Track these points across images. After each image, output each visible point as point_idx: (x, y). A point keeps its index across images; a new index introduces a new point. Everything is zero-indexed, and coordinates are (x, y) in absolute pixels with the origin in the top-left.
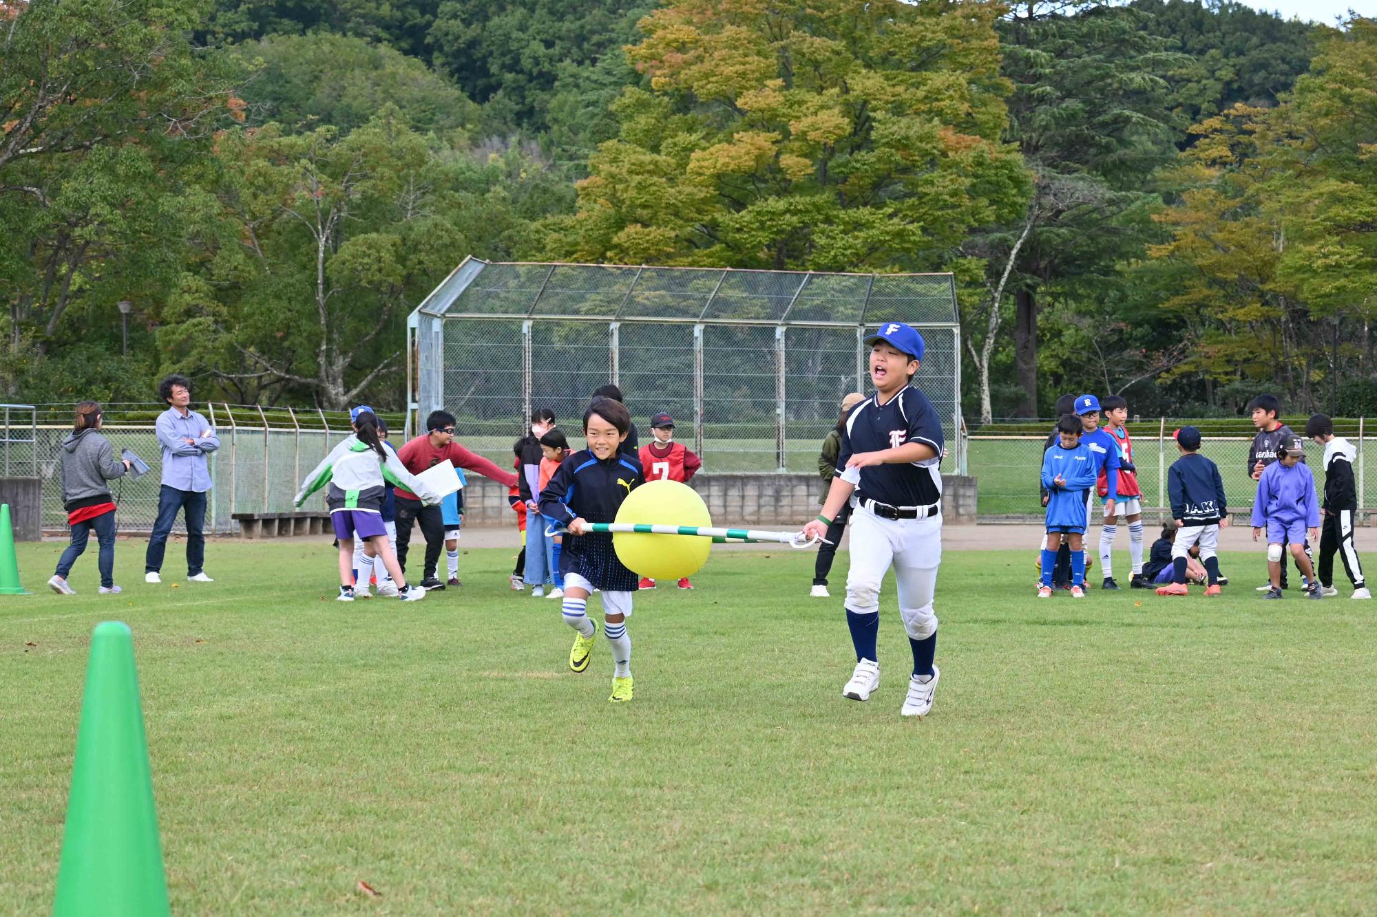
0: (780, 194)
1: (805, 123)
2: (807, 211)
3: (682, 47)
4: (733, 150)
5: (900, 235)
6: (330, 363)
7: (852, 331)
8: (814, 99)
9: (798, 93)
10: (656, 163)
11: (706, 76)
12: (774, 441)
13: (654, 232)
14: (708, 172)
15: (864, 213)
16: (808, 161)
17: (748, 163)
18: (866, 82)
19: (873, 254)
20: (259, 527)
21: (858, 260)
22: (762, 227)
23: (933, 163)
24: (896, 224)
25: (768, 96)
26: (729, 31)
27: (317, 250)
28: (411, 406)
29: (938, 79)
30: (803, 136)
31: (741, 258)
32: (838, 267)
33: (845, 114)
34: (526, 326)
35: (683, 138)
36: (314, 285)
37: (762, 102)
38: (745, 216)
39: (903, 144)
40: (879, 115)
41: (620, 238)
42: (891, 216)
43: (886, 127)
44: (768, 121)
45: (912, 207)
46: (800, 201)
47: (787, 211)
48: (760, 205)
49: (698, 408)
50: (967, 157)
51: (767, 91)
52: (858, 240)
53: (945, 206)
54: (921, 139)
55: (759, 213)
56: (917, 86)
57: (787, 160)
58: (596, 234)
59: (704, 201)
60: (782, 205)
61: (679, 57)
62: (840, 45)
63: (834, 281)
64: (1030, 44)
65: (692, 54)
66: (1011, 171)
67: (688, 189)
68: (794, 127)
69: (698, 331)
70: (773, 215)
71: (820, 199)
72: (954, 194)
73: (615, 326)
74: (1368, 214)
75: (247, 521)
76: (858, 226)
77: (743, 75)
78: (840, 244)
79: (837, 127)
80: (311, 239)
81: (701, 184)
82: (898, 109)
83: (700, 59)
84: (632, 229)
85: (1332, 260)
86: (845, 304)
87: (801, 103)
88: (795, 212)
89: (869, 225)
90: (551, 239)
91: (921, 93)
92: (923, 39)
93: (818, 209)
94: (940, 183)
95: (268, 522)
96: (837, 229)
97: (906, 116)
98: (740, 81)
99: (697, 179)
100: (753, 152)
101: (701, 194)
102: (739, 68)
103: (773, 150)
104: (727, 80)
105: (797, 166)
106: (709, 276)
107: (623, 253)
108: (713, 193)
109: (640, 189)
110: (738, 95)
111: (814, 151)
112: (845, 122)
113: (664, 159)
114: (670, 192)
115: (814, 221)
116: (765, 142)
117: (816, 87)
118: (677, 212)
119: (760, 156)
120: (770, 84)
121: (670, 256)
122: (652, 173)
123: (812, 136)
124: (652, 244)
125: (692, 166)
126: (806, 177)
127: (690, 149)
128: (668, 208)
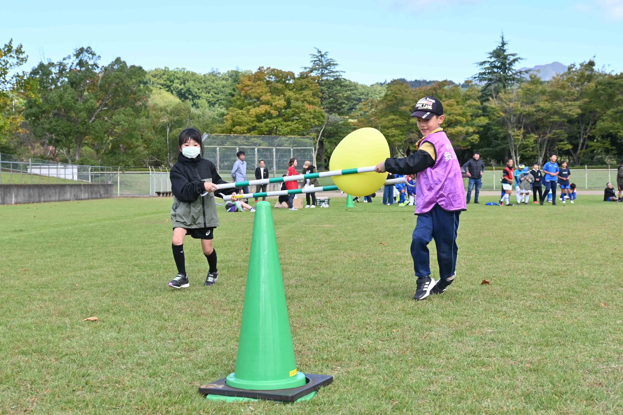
0: (270, 119)
1: (276, 103)
2: (277, 123)
3: (248, 86)
4: (260, 109)
5: (297, 128)
6: (170, 158)
8: (277, 98)
9: (274, 97)
10: (242, 112)
11: (254, 92)
12: (273, 175)
13: (242, 128)
14: (254, 114)
15: (289, 123)
17: (263, 112)
18: (289, 93)
19: (292, 132)
20: (161, 195)
21: (288, 133)
22: (267, 127)
23: (304, 112)
24: (297, 125)
27: (167, 132)
29: (305, 92)
30: (276, 106)
31: (261, 133)
32: (284, 135)
33: (285, 101)
34: (218, 149)
35: (249, 107)
36: (166, 140)
37: (266, 98)
38: (263, 124)
39: (298, 108)
40: (292, 101)
41: (234, 129)
42: (295, 124)
43: (293, 103)
44: (267, 103)
45: (300, 122)
46: (276, 120)
47: (272, 123)
48: (266, 121)
50: (312, 110)
51: (267, 96)
52: (288, 129)
53: (307, 121)
54: (302, 106)
55: (266, 123)
56: (301, 94)
57: (272, 111)
58: (229, 128)
59: (254, 121)
60: (271, 121)
61: (247, 88)
62: (283, 86)
63: (283, 138)
65: (250, 87)
66: (321, 113)
67: (250, 118)
68: (274, 104)
70: (269, 124)
71: (279, 120)
72: (309, 119)
74: (401, 123)
75: (159, 193)
76: (288, 126)
77: (262, 92)
78: (284, 130)
79: (283, 104)
80: (165, 129)
82: (297, 100)
83: (252, 88)
84: (237, 127)
87: (275, 98)
88: (274, 123)
89: (291, 126)
91: (302, 96)
92: (302, 84)
93: (279, 122)
94: (306, 116)
95: (163, 194)
96: (283, 127)
97: (298, 101)
98: (261, 94)
99: (252, 116)
100: (265, 109)
101: (252, 119)
102: (261, 91)
103: (268, 109)
104: (258, 93)
105: (275, 113)
106: (255, 137)
107: (235, 132)
108: (255, 119)
109: (239, 118)
110: (261, 97)
111: (278, 109)
112: (285, 103)
113: (244, 112)
114: (245, 119)
115: (279, 125)
116: (267, 107)
117: (278, 95)
118: (247, 123)
119: (266, 111)
120: (267, 94)
121: (246, 133)
122: (242, 115)
123: (278, 106)
124: (242, 130)
125: (250, 113)
126: (277, 115)
127: (250, 109)
128: (245, 122)
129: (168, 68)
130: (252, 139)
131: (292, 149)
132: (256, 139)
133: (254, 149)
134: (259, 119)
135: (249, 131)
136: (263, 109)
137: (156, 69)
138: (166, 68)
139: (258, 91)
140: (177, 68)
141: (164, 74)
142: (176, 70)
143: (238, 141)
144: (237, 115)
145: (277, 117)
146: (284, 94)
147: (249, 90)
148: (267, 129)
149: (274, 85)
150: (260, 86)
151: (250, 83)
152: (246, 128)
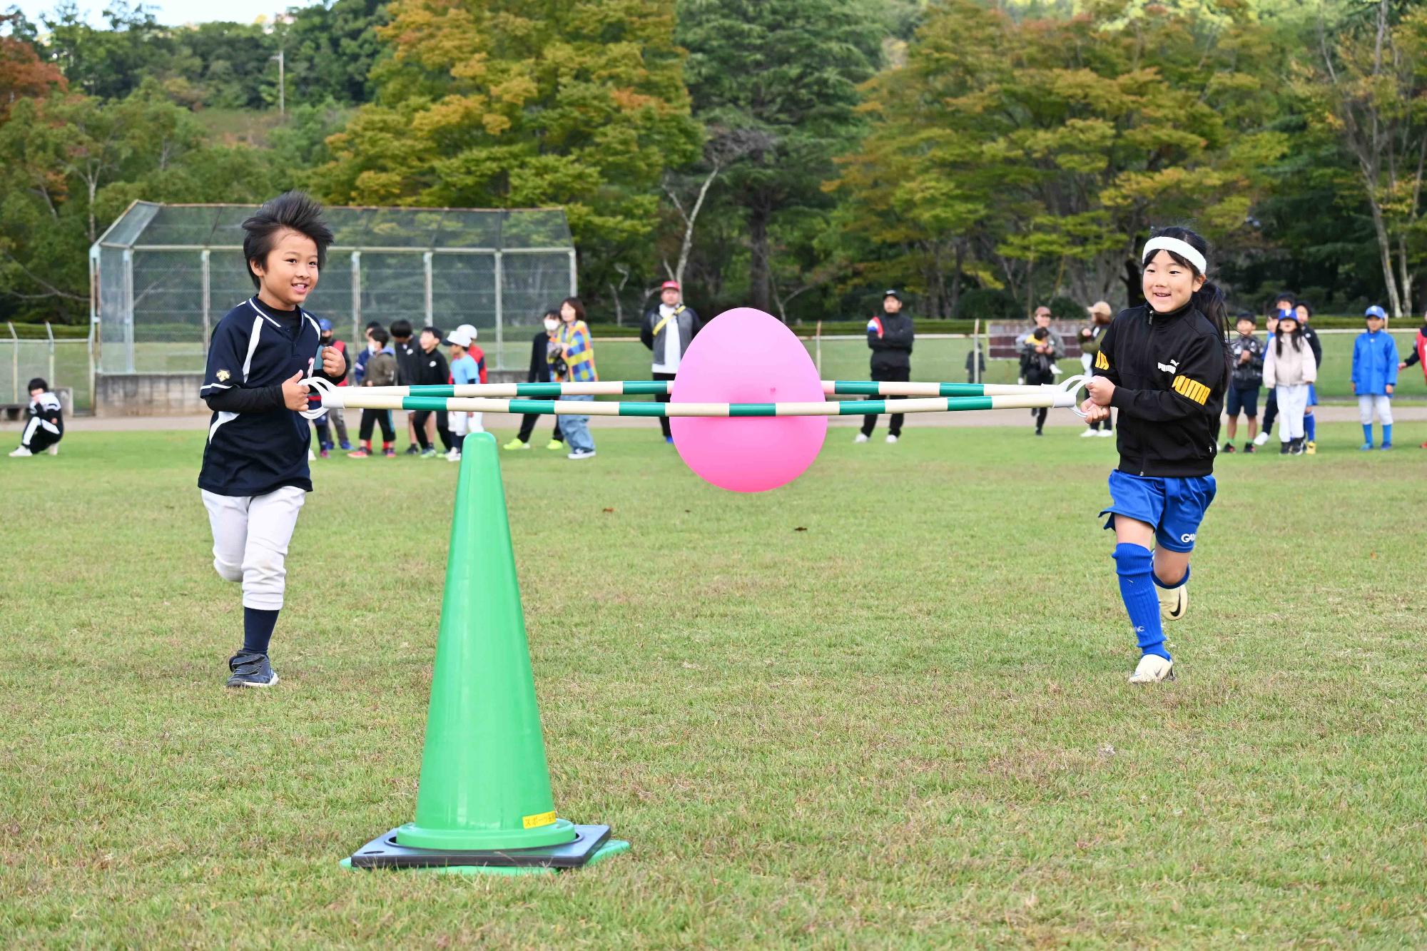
0: (485, 146)
1: (504, 87)
2: (505, 159)
3: (420, 27)
4: (444, 109)
5: (580, 176)
7: (494, 256)
8: (515, 67)
9: (502, 63)
10: (384, 122)
11: (432, 50)
13: (384, 177)
14: (427, 128)
15: (550, 159)
16: (505, 119)
17: (455, 119)
18: (558, 52)
19: (560, 192)
21: (543, 199)
22: (469, 172)
23: (608, 120)
24: (578, 168)
25: (473, 67)
27: (89, 196)
28: (94, 319)
29: (617, 49)
30: (500, 99)
31: (460, 199)
32: (531, 203)
33: (535, 80)
34: (205, 255)
35: (414, 100)
37: (470, 72)
38: (455, 162)
39: (581, 104)
40: (564, 80)
41: (360, 181)
42: (573, 162)
43: (570, 89)
44: (477, 86)
45: (591, 155)
46: (498, 151)
47: (489, 159)
48: (468, 154)
50: (636, 115)
51: (472, 62)
53: (616, 153)
54: (595, 98)
55: (467, 161)
56: (600, 54)
57: (488, 119)
59: (427, 150)
60: (484, 154)
61: (416, 35)
62: (541, 24)
63: (527, 214)
64: (749, 20)
65: (426, 31)
66: (679, 123)
67: (411, 142)
68: (494, 90)
69: (355, 257)
70: (478, 162)
71: (516, 148)
72: (624, 142)
74: (958, 155)
76: (546, 170)
77: (459, 48)
78: (530, 184)
79: (526, 90)
81: (422, 138)
82: (582, 75)
83: (431, 36)
84: (369, 175)
85: (927, 194)
86: (538, 233)
87: (503, 71)
88: (494, 159)
89: (555, 170)
91: (603, 60)
92: (606, 16)
93: (515, 156)
94: (611, 134)
96: (527, 172)
97: (587, 80)
98: (455, 54)
99: (419, 134)
100: (461, 110)
101: (421, 146)
102: (457, 43)
103: (479, 110)
104: (447, 52)
105: (495, 122)
107: (363, 194)
108: (430, 144)
109: (373, 142)
110: (453, 65)
111: (510, 111)
112: (533, 86)
113: (394, 118)
114: (396, 146)
115: (511, 167)
116: (474, 101)
117: (519, 56)
118: (402, 160)
119: (468, 114)
120: (477, 56)
121: (398, 196)
122: (381, 130)
123: (507, 97)
124: (384, 186)
125: (416, 123)
126: (503, 131)
127: (416, 110)
128: (394, 157)
130: (421, 217)
135: (413, 186)
136: (448, 111)
139: (448, 44)
144: (365, 129)
145: (506, 138)
146: (539, 56)
147: (421, 40)
148: (470, 180)
149: (506, 23)
150: (458, 27)
151: (422, 17)
152: (398, 179)
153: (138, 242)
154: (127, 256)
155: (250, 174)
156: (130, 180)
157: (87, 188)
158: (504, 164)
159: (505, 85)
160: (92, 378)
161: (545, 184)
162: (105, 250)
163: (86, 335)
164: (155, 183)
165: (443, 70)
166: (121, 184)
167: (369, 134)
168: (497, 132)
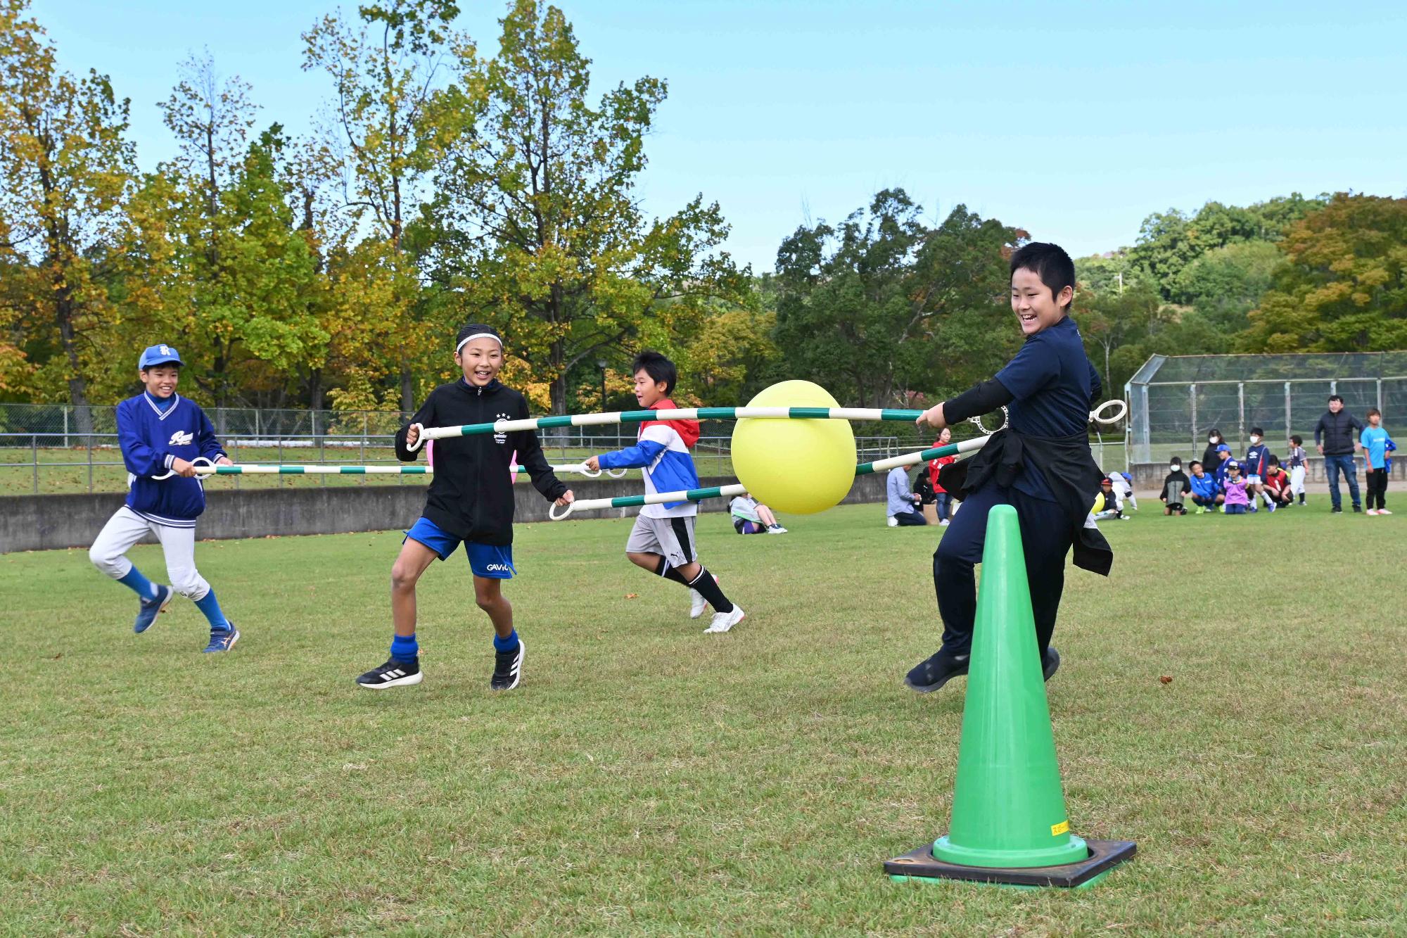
0: (1354, 314)
2: (1367, 322)
3: (1304, 241)
4: (1326, 292)
7: (1375, 383)
8: (1371, 262)
9: (1362, 261)
10: (1286, 301)
11: (1315, 254)
13: (1287, 337)
14: (1314, 304)
15: (1396, 321)
16: (1367, 296)
17: (1334, 297)
18: (1399, 252)
21: (1392, 346)
22: (1343, 330)
25: (1347, 263)
26: (1328, 230)
27: (1105, 354)
28: (1128, 430)
30: (1363, 283)
31: (1336, 347)
32: (1384, 348)
33: (1386, 270)
34: (1193, 387)
35: (1304, 287)
36: (1105, 371)
37: (1342, 267)
38: (1335, 325)
41: (1270, 341)
44: (1346, 276)
46: (1363, 316)
47: (1356, 322)
48: (1343, 319)
49: (1288, 425)
51: (1344, 261)
55: (1342, 324)
57: (1356, 296)
58: (1259, 339)
59: (1312, 319)
60: (1353, 319)
61: (1302, 246)
62: (1386, 234)
63: (1382, 355)
65: (1309, 244)
67: (1304, 313)
68: (1360, 278)
69: (1287, 386)
70: (1349, 324)
71: (1374, 314)
73: (1241, 385)
76: (1393, 328)
77: (1333, 253)
78: (1384, 337)
79: (1382, 277)
80: (1103, 348)
81: (1311, 311)
83: (1313, 246)
84: (1277, 336)
87: (1364, 266)
88: (1359, 322)
89: (1399, 328)
90: (1238, 341)
93: (1373, 320)
96: (1382, 330)
98: (1331, 256)
99: (1309, 308)
100: (1338, 292)
101: (1310, 315)
102: (1332, 249)
103: (1349, 291)
104: (1325, 256)
105: (1359, 297)
106: (1317, 357)
107: (1272, 348)
108: (1316, 314)
109: (1279, 315)
110: (1330, 263)
111: (1370, 290)
112: (1386, 274)
113: (1292, 299)
114: (1294, 315)
115: (1371, 326)
116: (1344, 287)
117: (1373, 256)
118: (1297, 324)
119: (1341, 295)
120: (1347, 257)
121: (1296, 348)
122: (1285, 306)
123: (1369, 282)
124: (1286, 342)
125: (1307, 301)
126: (1365, 303)
127: (1306, 293)
128: (1293, 323)
129: (1300, 195)
130: (1311, 361)
131: (1379, 382)
132: (1319, 361)
133: (1283, 384)
134: (1327, 311)
135: (1303, 342)
136: (1331, 292)
137: (1272, 201)
138: (1294, 195)
139: (1326, 251)
140: (1323, 194)
141: (1291, 210)
142: (1321, 199)
143: (1282, 369)
144: (1274, 306)
145: (1366, 308)
146: (1385, 254)
147: (1306, 249)
148: (1344, 336)
149: (1363, 235)
150: (1331, 239)
151: (1306, 234)
152: (1296, 337)
153: (1151, 381)
154: (1145, 389)
155: (1204, 337)
156: (1133, 343)
157: (1105, 350)
158: (1367, 325)
159: (1366, 274)
160: (1127, 467)
161: (1393, 337)
162: (1133, 385)
163: (1123, 439)
164: (1149, 344)
165: (1324, 267)
166: (1129, 346)
167: (1277, 309)
168: (1360, 304)
